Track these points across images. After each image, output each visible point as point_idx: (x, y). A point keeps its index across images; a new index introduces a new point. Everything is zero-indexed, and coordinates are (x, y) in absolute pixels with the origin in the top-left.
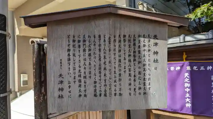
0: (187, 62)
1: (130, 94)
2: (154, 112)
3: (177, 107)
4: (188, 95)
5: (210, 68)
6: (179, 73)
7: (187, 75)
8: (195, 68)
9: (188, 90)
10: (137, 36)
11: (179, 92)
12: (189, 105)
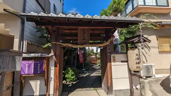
0: (33, 61)
1: (11, 68)
2: (23, 76)
3: (30, 73)
4: (33, 69)
5: (38, 62)
6: (31, 64)
7: (33, 64)
8: (35, 62)
9: (33, 68)
10: (14, 55)
11: (31, 69)
12: (33, 72)
